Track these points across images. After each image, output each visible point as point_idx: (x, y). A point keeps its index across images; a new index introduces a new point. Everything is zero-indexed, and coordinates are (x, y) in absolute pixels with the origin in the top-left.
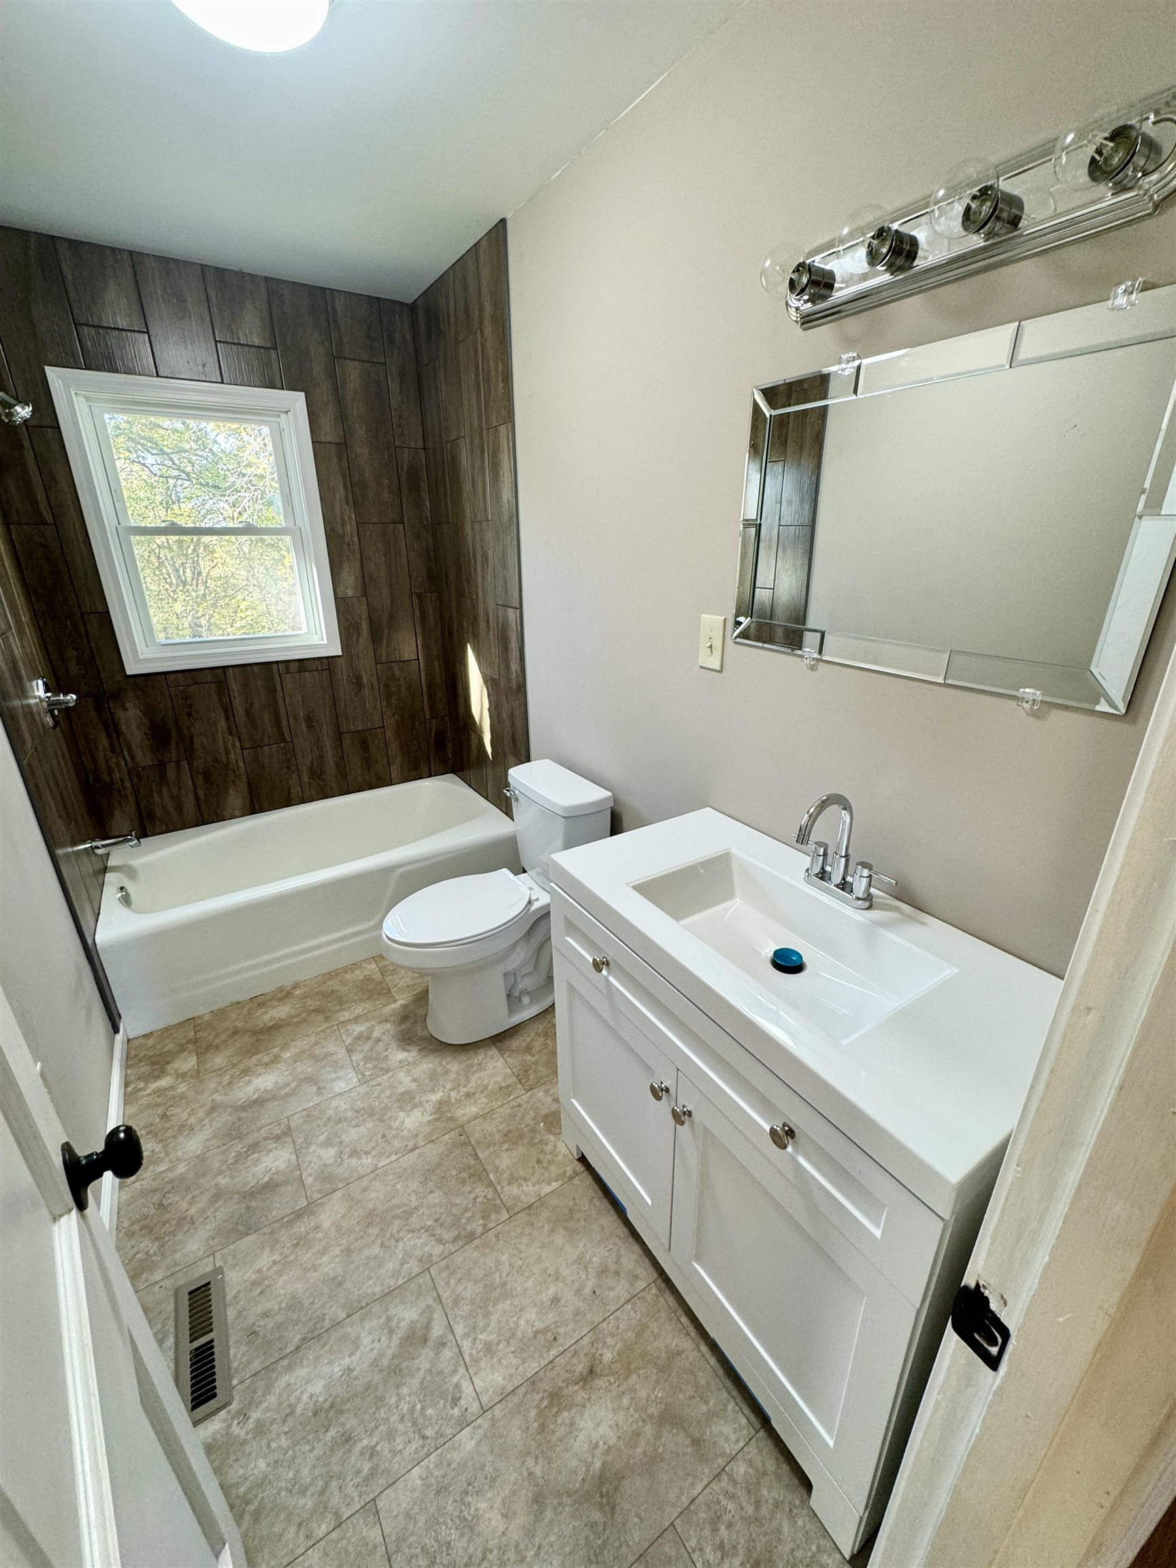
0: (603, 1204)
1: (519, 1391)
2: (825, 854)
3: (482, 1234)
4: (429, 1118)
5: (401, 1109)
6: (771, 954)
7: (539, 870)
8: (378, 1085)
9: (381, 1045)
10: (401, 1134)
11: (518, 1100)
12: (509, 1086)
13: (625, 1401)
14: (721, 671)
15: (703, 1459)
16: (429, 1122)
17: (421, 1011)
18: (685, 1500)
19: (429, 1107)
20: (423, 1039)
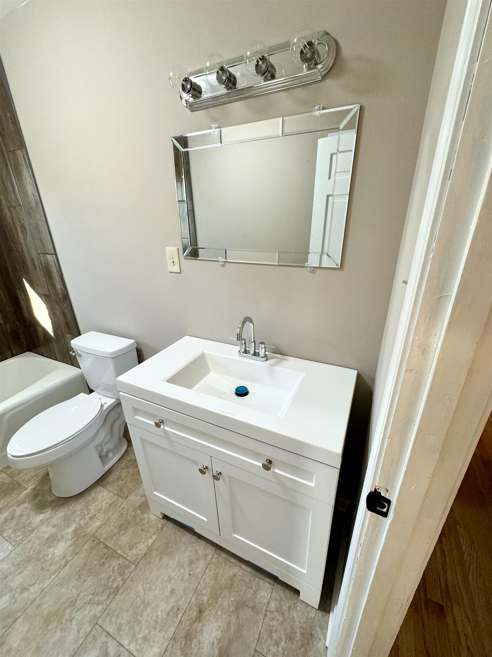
0: (181, 532)
1: (168, 648)
2: (245, 343)
3: (123, 584)
4: (71, 542)
5: (50, 547)
6: (235, 390)
7: (101, 388)
8: (29, 541)
9: (24, 519)
10: (55, 561)
11: (122, 506)
12: (114, 501)
13: (219, 613)
14: (180, 273)
15: (257, 613)
16: (71, 545)
17: (46, 487)
18: (257, 636)
19: (69, 537)
20: (52, 502)
